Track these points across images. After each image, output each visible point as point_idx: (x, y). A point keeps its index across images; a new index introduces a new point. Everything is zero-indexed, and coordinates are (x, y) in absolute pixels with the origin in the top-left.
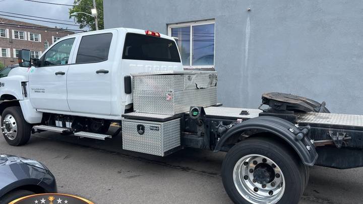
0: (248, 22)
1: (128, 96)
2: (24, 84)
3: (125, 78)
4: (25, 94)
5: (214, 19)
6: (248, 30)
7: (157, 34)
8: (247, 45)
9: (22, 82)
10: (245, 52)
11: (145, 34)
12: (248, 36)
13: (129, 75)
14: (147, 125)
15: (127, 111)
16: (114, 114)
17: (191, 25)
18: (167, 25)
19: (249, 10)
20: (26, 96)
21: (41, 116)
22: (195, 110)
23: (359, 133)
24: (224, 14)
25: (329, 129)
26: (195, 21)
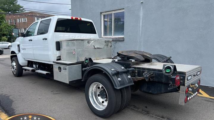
0: (142, 10)
1: (58, 52)
2: (19, 46)
3: (56, 42)
4: (19, 51)
5: (124, 9)
6: (141, 14)
7: (79, 19)
8: (141, 24)
9: (18, 45)
10: (140, 27)
11: (71, 19)
12: (141, 17)
13: (58, 40)
14: (62, 67)
15: (57, 60)
16: (51, 61)
17: (113, 12)
18: (101, 13)
19: (142, 3)
20: (19, 52)
21: (27, 62)
22: (87, 59)
23: (159, 73)
24: (129, 6)
25: (146, 71)
26: (115, 10)
